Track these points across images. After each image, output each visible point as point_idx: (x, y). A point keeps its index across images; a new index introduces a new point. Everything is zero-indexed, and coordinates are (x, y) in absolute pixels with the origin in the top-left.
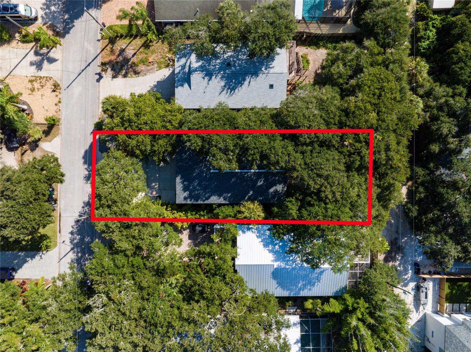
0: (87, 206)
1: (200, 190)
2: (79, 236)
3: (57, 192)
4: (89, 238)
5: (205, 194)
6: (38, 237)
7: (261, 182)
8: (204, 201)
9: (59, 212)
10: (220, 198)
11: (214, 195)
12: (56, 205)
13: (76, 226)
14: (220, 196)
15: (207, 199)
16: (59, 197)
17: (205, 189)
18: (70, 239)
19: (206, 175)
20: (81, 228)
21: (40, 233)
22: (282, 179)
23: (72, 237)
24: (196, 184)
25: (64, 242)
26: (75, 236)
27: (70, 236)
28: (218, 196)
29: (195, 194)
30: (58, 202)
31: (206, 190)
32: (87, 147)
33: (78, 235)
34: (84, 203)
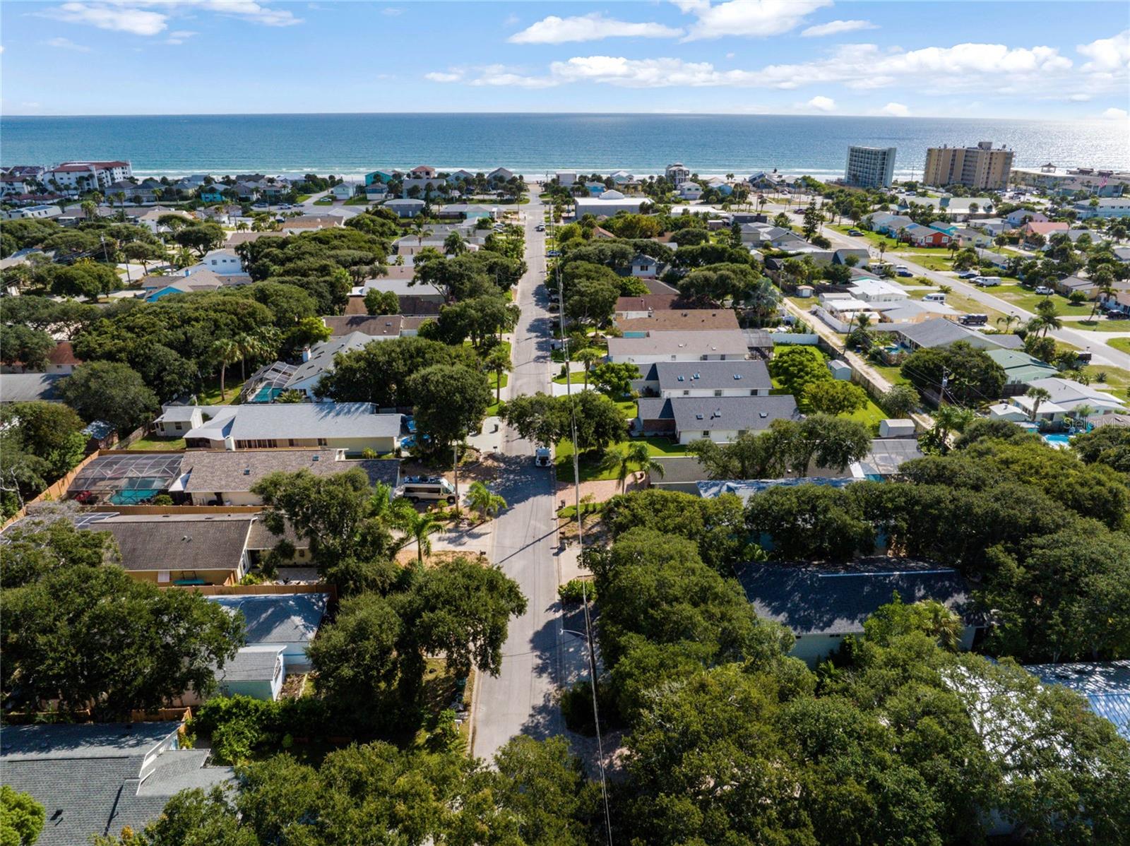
0: (540, 714)
1: (808, 608)
3: (471, 690)
5: (821, 617)
7: (919, 590)
8: (822, 629)
9: (471, 727)
10: (853, 623)
11: (839, 616)
12: (467, 713)
14: (852, 617)
15: (829, 624)
16: (474, 700)
17: (817, 606)
19: (812, 583)
22: (957, 584)
24: (797, 599)
28: (848, 618)
29: (800, 617)
30: (472, 708)
31: (820, 608)
32: (539, 627)
34: (534, 708)
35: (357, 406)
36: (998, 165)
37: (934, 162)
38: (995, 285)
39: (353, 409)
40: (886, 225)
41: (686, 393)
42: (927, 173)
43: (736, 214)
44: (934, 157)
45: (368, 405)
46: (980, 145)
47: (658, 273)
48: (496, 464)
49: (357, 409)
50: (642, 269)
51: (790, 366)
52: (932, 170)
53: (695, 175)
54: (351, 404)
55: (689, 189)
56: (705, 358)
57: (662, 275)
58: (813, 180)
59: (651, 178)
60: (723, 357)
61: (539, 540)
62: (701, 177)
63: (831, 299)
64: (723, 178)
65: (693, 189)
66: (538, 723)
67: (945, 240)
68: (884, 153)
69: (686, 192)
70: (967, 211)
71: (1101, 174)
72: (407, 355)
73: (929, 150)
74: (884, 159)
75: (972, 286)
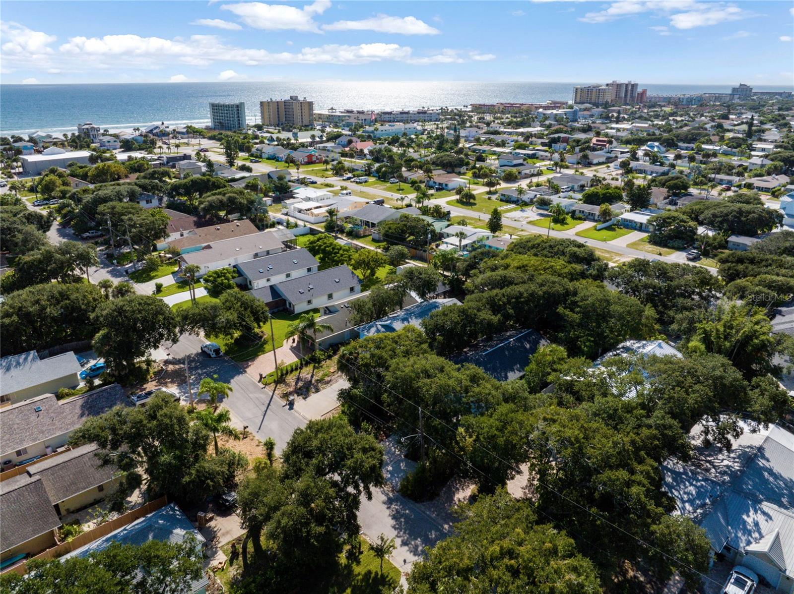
0: (392, 504)
2: (419, 539)
4: (433, 532)
5: (500, 375)
6: (362, 580)
7: (526, 345)
10: (515, 372)
11: (507, 372)
13: (402, 533)
15: (506, 377)
17: (495, 370)
18: (411, 552)
19: (483, 359)
20: (410, 530)
21: (359, 574)
22: (537, 336)
23: (410, 548)
25: (405, 561)
26: (413, 543)
27: (406, 548)
31: (497, 371)
33: (417, 539)
34: (384, 503)
35: (23, 356)
36: (306, 111)
37: (266, 110)
38: (366, 182)
39: (21, 361)
40: (272, 154)
41: (288, 276)
42: (263, 118)
43: (168, 156)
44: (266, 107)
45: (33, 353)
46: (291, 97)
47: (160, 204)
48: (177, 367)
49: (26, 359)
50: (147, 202)
51: (325, 247)
52: (266, 116)
53: (106, 131)
54: (16, 357)
55: (109, 142)
56: (256, 255)
57: (163, 205)
58: (195, 128)
59: (65, 135)
60: (268, 253)
61: (269, 405)
62: (111, 132)
63: (293, 204)
64: (131, 131)
65: (112, 141)
66: (397, 510)
67: (314, 159)
68: (237, 106)
69: (107, 144)
70: (309, 140)
71: (359, 112)
72: (54, 301)
73: (262, 103)
74: (238, 109)
75: (354, 184)
